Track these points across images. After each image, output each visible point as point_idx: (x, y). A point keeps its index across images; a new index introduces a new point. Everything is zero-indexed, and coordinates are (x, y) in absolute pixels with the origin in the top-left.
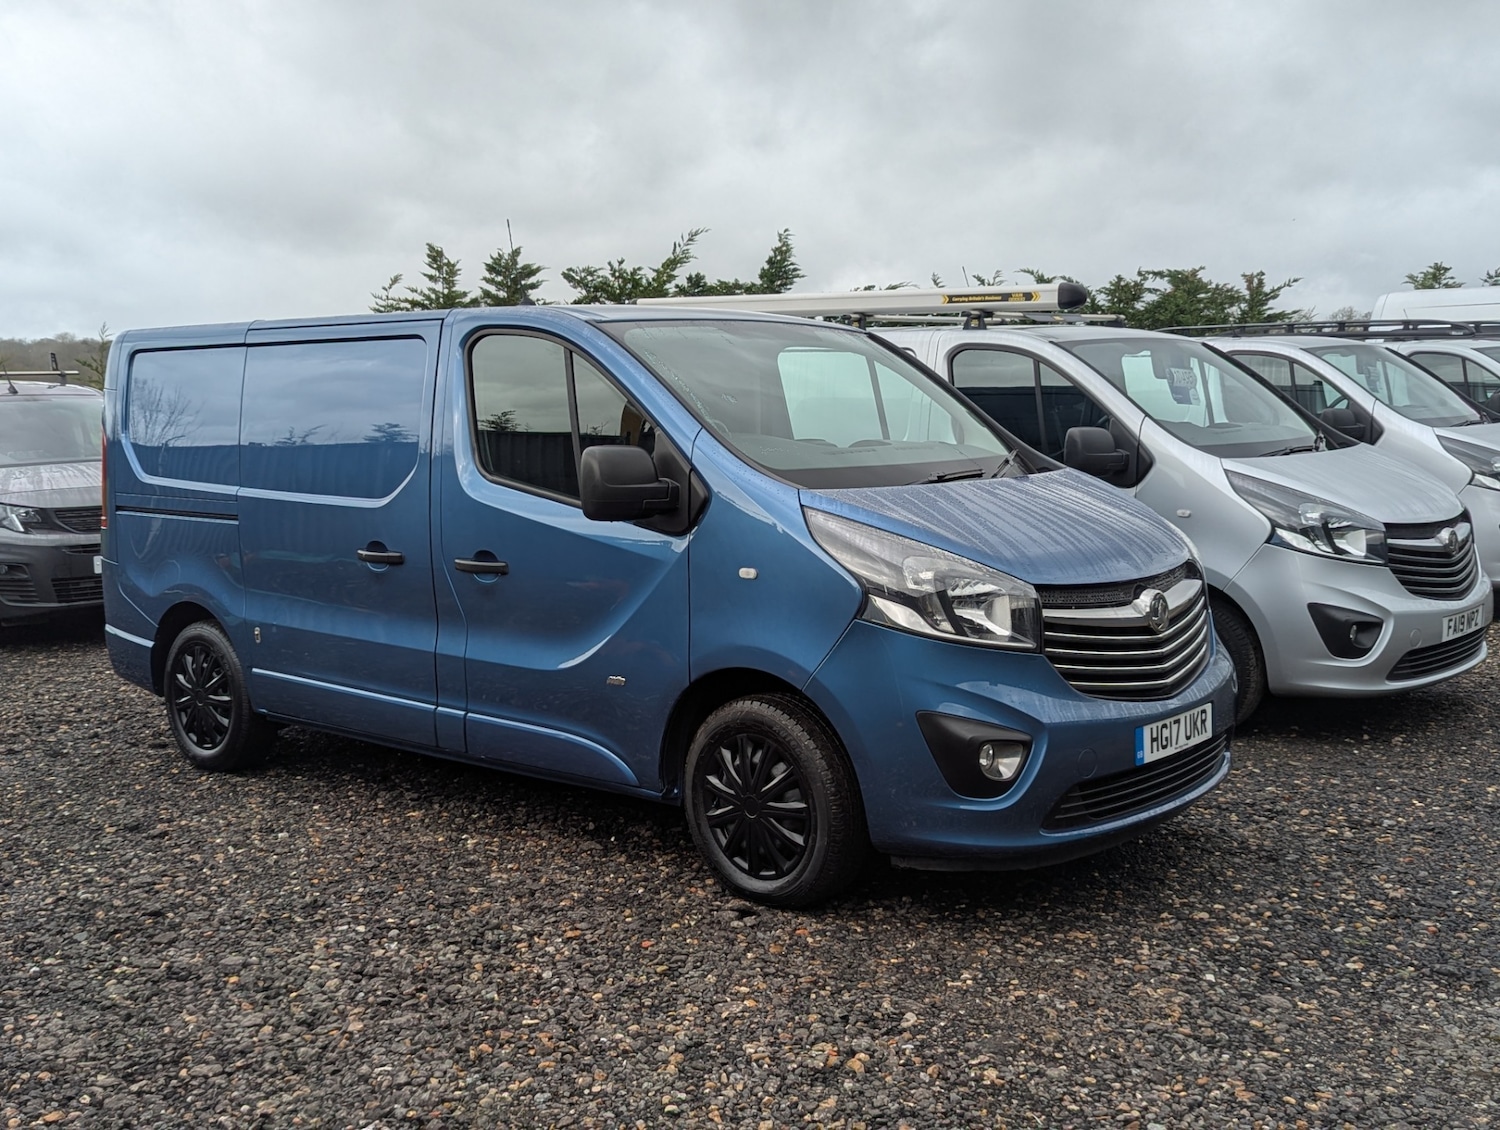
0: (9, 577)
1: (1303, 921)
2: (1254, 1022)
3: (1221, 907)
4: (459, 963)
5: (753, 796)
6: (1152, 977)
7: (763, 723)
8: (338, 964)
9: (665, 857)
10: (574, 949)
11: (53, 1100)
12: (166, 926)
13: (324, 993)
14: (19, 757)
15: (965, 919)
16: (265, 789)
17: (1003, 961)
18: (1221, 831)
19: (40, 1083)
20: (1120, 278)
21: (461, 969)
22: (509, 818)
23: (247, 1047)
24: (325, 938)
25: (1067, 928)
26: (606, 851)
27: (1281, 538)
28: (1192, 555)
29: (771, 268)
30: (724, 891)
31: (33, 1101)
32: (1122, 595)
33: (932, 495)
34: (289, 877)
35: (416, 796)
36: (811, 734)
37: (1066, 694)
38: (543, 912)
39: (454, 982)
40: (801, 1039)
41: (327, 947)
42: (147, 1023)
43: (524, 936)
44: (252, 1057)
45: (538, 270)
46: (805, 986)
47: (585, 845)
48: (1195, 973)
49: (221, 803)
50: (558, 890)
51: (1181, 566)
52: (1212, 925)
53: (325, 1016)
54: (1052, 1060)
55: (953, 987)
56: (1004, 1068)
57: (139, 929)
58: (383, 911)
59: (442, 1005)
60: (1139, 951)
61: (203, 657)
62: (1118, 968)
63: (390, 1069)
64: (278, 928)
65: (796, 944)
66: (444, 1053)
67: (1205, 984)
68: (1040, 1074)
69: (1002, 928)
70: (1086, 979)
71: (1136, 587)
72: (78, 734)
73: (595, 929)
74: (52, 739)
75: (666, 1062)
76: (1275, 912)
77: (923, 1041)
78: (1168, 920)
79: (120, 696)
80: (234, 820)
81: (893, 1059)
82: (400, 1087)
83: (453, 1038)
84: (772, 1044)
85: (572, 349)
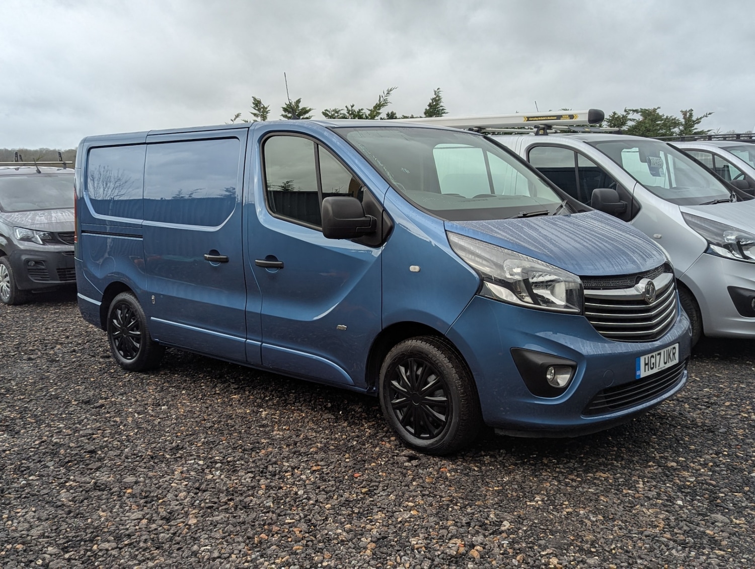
0: (35, 268)
1: (732, 469)
2: (708, 532)
3: (683, 459)
4: (253, 484)
5: (417, 393)
6: (646, 501)
7: (422, 353)
8: (187, 483)
9: (369, 424)
10: (316, 477)
11: (22, 562)
12: (96, 459)
13: (177, 500)
14: (34, 362)
15: (536, 464)
16: (158, 381)
17: (559, 490)
18: (680, 414)
19: (16, 551)
20: (615, 113)
21: (253, 488)
22: (286, 400)
23: (132, 532)
24: (181, 468)
25: (595, 470)
26: (337, 420)
27: (712, 250)
28: (667, 259)
29: (430, 109)
30: (401, 444)
31: (11, 562)
32: (629, 281)
33: (520, 225)
34: (165, 431)
35: (236, 386)
36: (450, 359)
37: (597, 338)
38: (300, 454)
39: (249, 496)
40: (443, 536)
41: (182, 473)
42: (79, 516)
43: (290, 469)
44: (134, 539)
45: (310, 110)
46: (446, 503)
47: (325, 416)
48: (671, 500)
49: (134, 389)
50: (309, 442)
51: (662, 266)
52: (678, 470)
53: (176, 514)
54: (589, 553)
55: (530, 506)
56: (562, 558)
57: (82, 460)
58: (214, 452)
59: (241, 509)
60: (637, 485)
61: (126, 310)
62: (626, 495)
63: (209, 548)
64: (156, 461)
65: (441, 477)
66: (240, 539)
67: (677, 507)
68: (584, 562)
69: (558, 470)
70: (607, 502)
71: (637, 277)
72: (65, 350)
73: (329, 465)
74: (52, 352)
75: (365, 548)
76: (715, 463)
77: (514, 539)
78: (653, 466)
79: (89, 330)
80: (140, 399)
81: (496, 550)
82: (214, 559)
83: (246, 530)
84: (426, 538)
85: (318, 142)
